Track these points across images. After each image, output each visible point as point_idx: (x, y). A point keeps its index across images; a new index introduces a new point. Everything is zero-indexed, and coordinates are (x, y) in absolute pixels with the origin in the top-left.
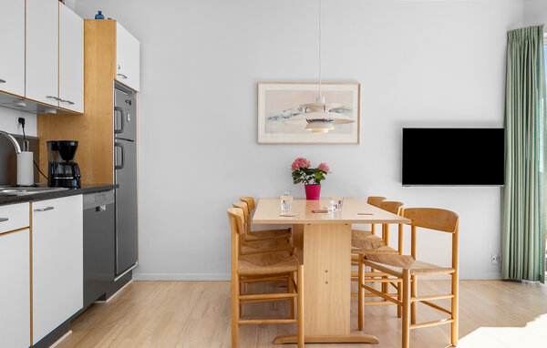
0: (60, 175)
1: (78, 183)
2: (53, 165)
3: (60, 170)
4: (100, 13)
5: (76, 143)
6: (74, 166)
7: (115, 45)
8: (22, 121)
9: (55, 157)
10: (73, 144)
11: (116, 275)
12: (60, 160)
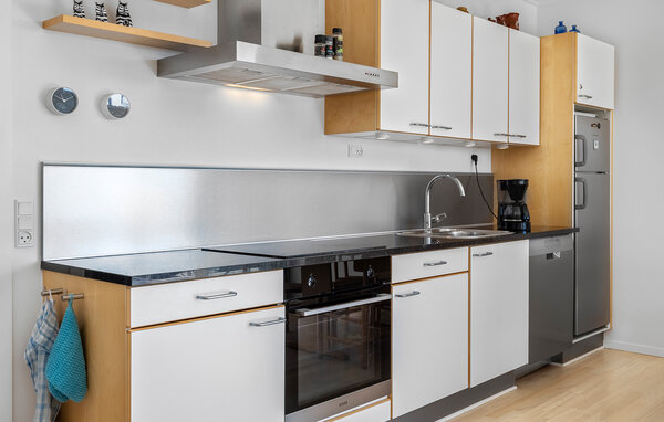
0: (509, 217)
1: (528, 225)
2: (502, 206)
3: (509, 210)
4: (561, 24)
5: (526, 181)
6: (524, 208)
7: (575, 61)
8: (474, 158)
9: (505, 197)
10: (522, 183)
11: (575, 337)
12: (509, 200)
